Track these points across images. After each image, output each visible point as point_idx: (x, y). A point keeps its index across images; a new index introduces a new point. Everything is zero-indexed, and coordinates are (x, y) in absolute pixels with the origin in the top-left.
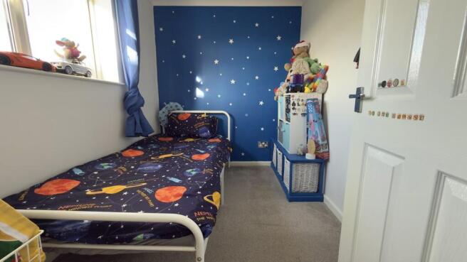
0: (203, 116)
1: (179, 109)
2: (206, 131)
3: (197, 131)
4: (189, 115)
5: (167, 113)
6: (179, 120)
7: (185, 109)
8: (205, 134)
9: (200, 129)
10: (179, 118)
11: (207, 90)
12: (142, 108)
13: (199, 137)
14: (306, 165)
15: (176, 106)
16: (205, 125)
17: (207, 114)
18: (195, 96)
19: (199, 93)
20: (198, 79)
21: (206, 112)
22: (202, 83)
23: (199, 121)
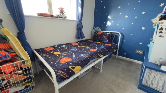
0: (107, 33)
1: (99, 30)
2: (107, 40)
3: (103, 40)
4: (102, 32)
5: (94, 31)
6: (97, 34)
7: (102, 30)
8: (106, 41)
9: (104, 39)
10: (98, 34)
11: (112, 22)
12: (82, 29)
13: (103, 42)
14: (160, 73)
15: (99, 29)
16: (107, 38)
17: (110, 33)
18: (107, 25)
19: (109, 23)
20: (109, 17)
21: (109, 32)
22: (110, 19)
23: (105, 35)
